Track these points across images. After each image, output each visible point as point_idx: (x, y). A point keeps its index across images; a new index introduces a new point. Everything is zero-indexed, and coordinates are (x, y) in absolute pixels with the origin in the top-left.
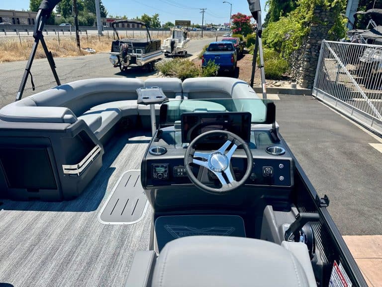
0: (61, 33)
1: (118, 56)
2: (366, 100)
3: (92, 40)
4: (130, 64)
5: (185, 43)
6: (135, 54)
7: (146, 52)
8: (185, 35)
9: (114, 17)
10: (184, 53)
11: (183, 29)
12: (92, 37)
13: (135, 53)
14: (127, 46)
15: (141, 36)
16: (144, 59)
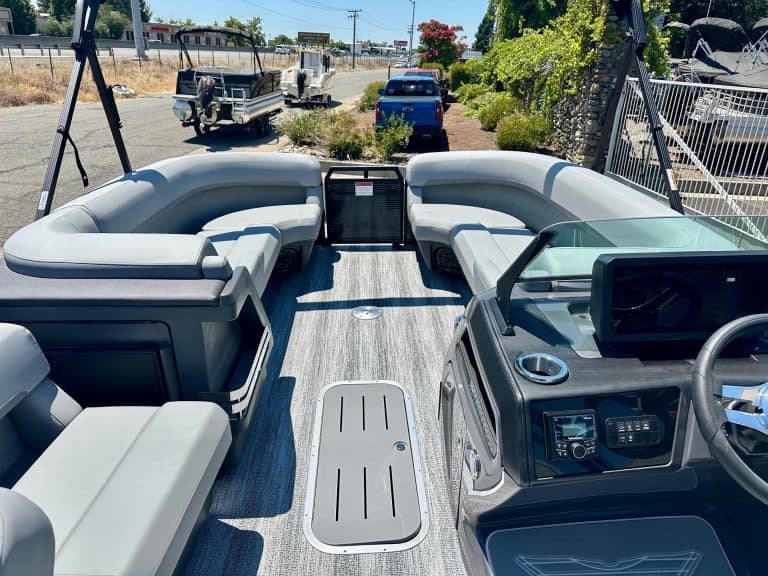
0: (54, 52)
1: (192, 104)
2: (724, 197)
3: (125, 70)
4: (218, 120)
5: (327, 78)
6: (230, 99)
7: (251, 96)
8: (326, 63)
9: (166, 21)
10: (325, 99)
11: (320, 51)
12: (124, 62)
13: (230, 96)
14: (211, 82)
15: (239, 62)
16: (248, 110)
